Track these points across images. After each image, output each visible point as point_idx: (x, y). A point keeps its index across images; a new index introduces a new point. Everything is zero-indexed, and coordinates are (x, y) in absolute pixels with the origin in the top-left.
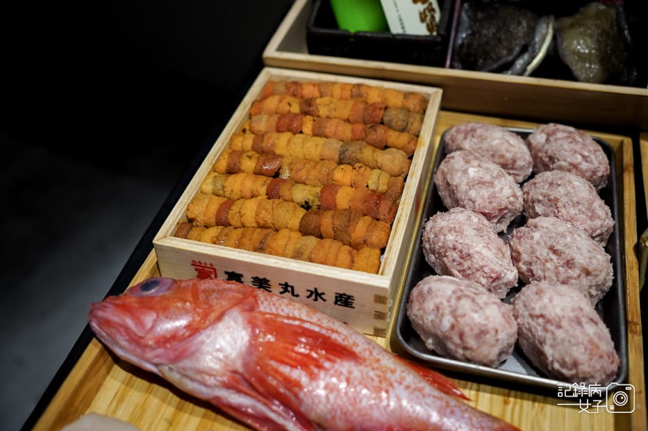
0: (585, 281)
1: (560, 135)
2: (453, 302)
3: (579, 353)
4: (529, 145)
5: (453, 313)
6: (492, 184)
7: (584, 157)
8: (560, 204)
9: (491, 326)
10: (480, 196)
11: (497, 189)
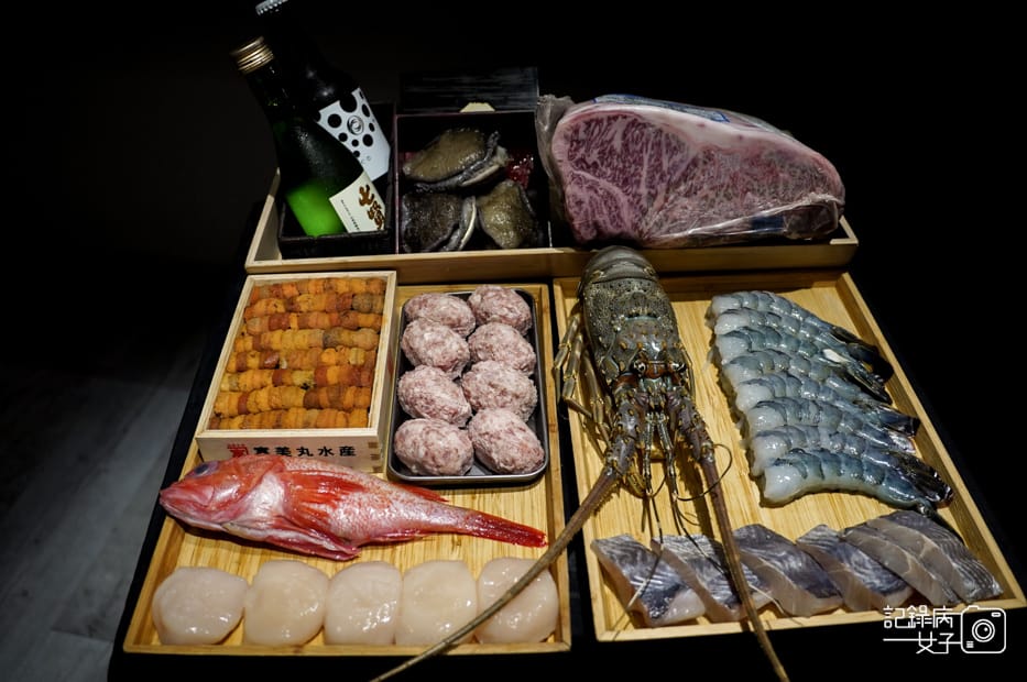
0: (516, 403)
1: (490, 294)
2: (424, 436)
3: (515, 453)
4: (470, 305)
5: (426, 444)
6: (443, 343)
7: (510, 309)
8: (494, 350)
9: (452, 447)
10: (435, 354)
11: (448, 346)
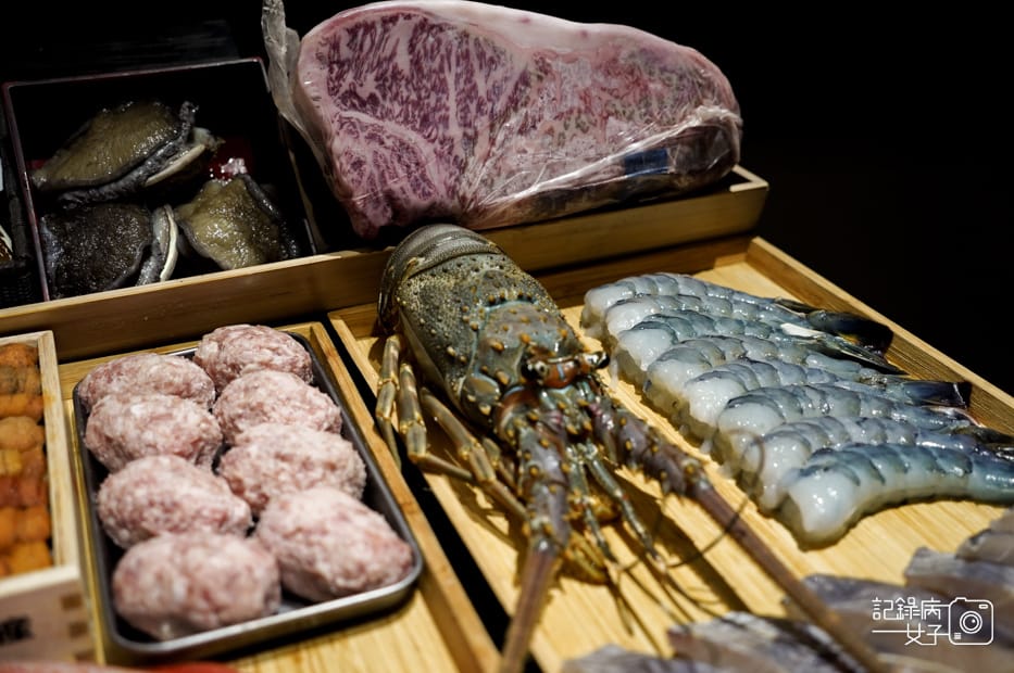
0: (333, 478)
1: (234, 335)
2: (178, 560)
3: (361, 553)
4: (200, 363)
5: (185, 571)
6: (169, 416)
7: (274, 350)
8: (266, 409)
9: (240, 567)
10: (160, 434)
11: (179, 419)
